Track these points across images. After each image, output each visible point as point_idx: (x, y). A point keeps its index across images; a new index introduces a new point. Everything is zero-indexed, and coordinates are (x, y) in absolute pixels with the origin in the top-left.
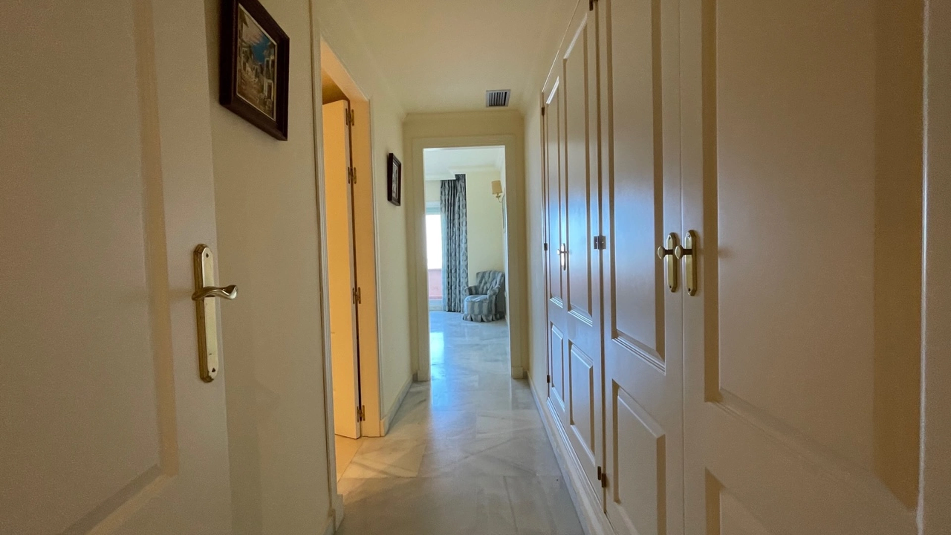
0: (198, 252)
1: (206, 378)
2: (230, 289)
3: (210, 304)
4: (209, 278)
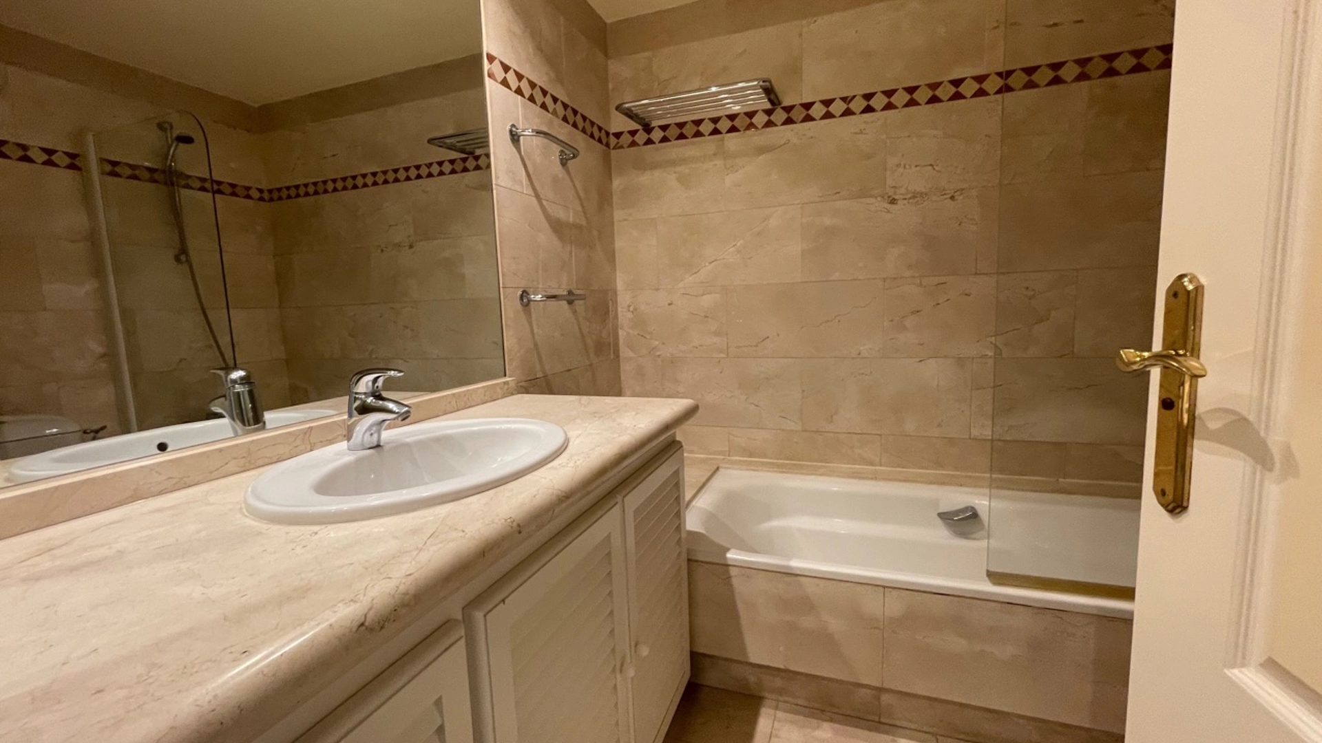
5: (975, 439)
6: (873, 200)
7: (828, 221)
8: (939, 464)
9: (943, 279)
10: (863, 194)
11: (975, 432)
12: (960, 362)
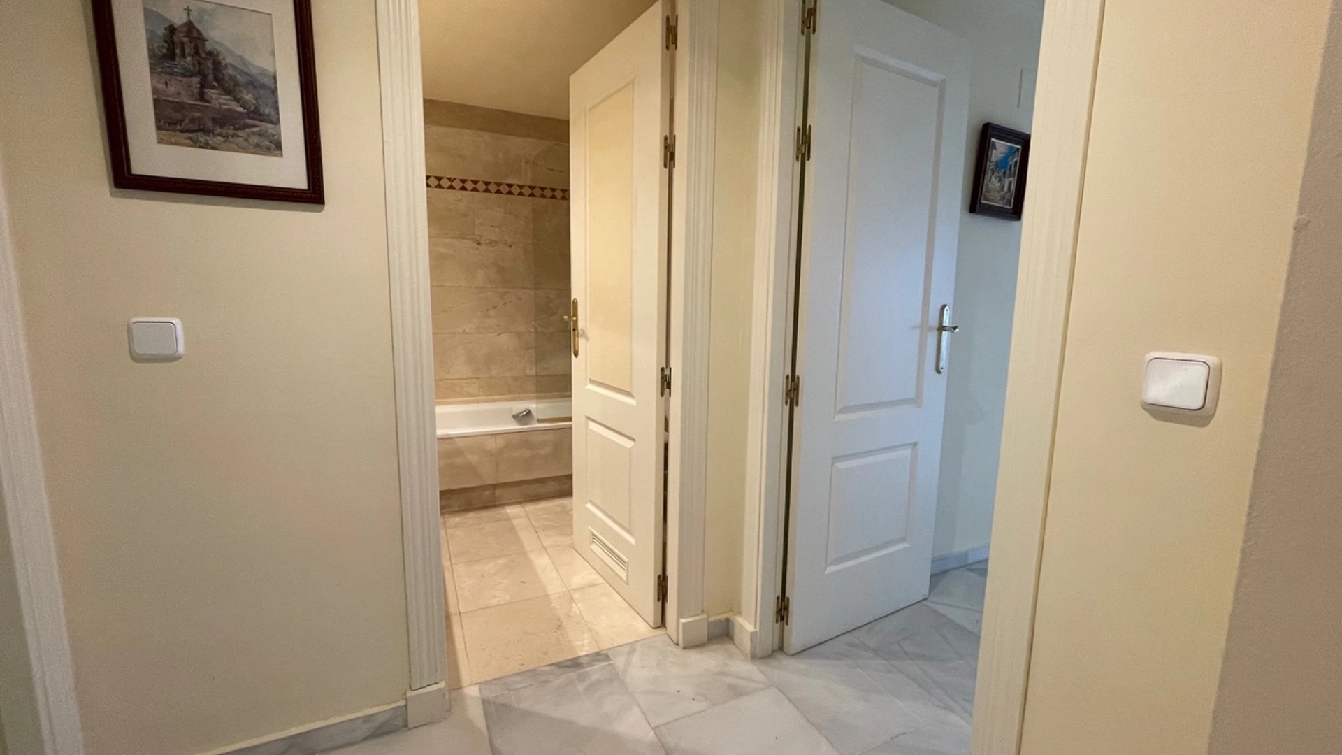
0: (943, 308)
1: (938, 371)
2: (955, 328)
3: (945, 334)
4: (946, 323)
5: (528, 376)
6: (467, 241)
7: (443, 250)
8: (510, 392)
9: (508, 290)
10: (462, 237)
11: (528, 372)
12: (519, 334)
